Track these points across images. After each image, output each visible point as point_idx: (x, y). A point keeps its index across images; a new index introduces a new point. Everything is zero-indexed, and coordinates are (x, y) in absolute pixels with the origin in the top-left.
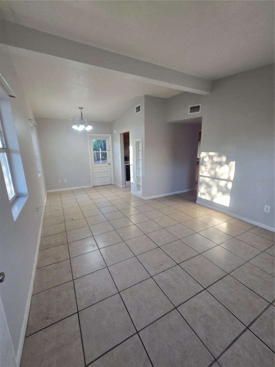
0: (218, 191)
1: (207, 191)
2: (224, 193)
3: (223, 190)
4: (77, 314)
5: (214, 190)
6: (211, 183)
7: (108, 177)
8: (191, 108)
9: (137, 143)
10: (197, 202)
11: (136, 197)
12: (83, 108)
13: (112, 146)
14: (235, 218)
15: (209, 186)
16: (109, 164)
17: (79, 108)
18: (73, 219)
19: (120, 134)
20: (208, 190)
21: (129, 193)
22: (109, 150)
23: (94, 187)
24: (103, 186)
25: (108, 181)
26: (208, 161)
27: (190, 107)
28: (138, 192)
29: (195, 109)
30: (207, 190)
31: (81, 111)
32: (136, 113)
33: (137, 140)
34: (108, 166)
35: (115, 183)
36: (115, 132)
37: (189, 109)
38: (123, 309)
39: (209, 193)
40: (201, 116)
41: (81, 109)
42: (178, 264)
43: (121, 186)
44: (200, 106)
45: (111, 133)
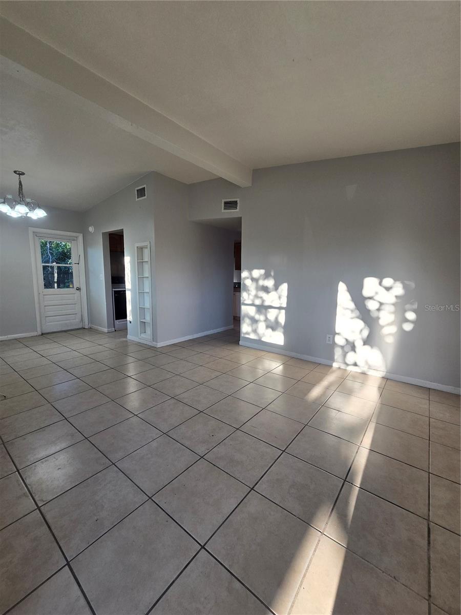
0: (267, 327)
1: (252, 329)
2: (274, 329)
3: (273, 326)
4: (67, 567)
5: (261, 327)
6: (257, 317)
7: (76, 314)
8: (226, 203)
9: (141, 250)
10: (241, 343)
11: (140, 345)
12: (23, 174)
13: (83, 255)
14: (293, 358)
15: (254, 321)
16: (78, 289)
17: (15, 172)
18: (5, 397)
19: (103, 233)
20: (254, 328)
21: (124, 339)
22: (78, 264)
23: (42, 334)
24: (65, 331)
25: (75, 322)
26: (251, 285)
27: (223, 201)
28: (143, 335)
29: (231, 205)
30: (252, 326)
31: (20, 178)
32: (137, 200)
33: (140, 245)
34: (74, 294)
35: (90, 325)
36: (91, 229)
37: (223, 204)
38: (167, 521)
39: (255, 331)
40: (240, 216)
41: (20, 174)
42: (238, 429)
43: (106, 330)
44: (238, 202)
45: (83, 230)
